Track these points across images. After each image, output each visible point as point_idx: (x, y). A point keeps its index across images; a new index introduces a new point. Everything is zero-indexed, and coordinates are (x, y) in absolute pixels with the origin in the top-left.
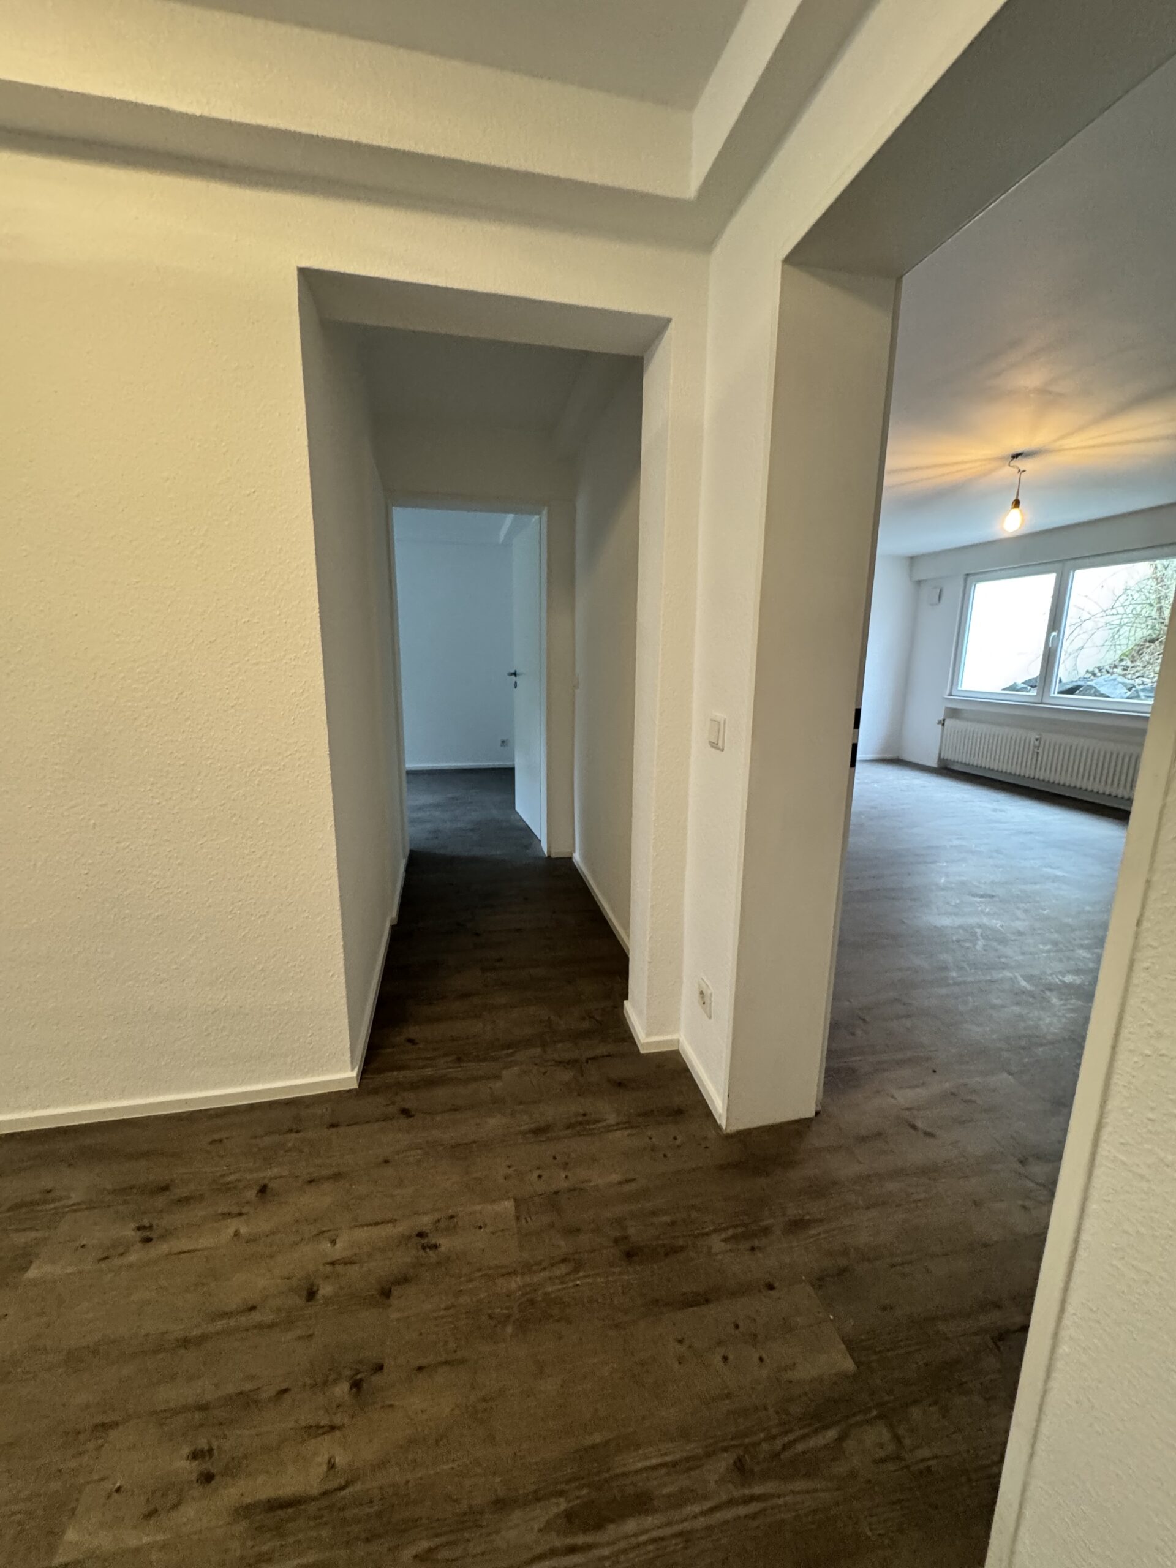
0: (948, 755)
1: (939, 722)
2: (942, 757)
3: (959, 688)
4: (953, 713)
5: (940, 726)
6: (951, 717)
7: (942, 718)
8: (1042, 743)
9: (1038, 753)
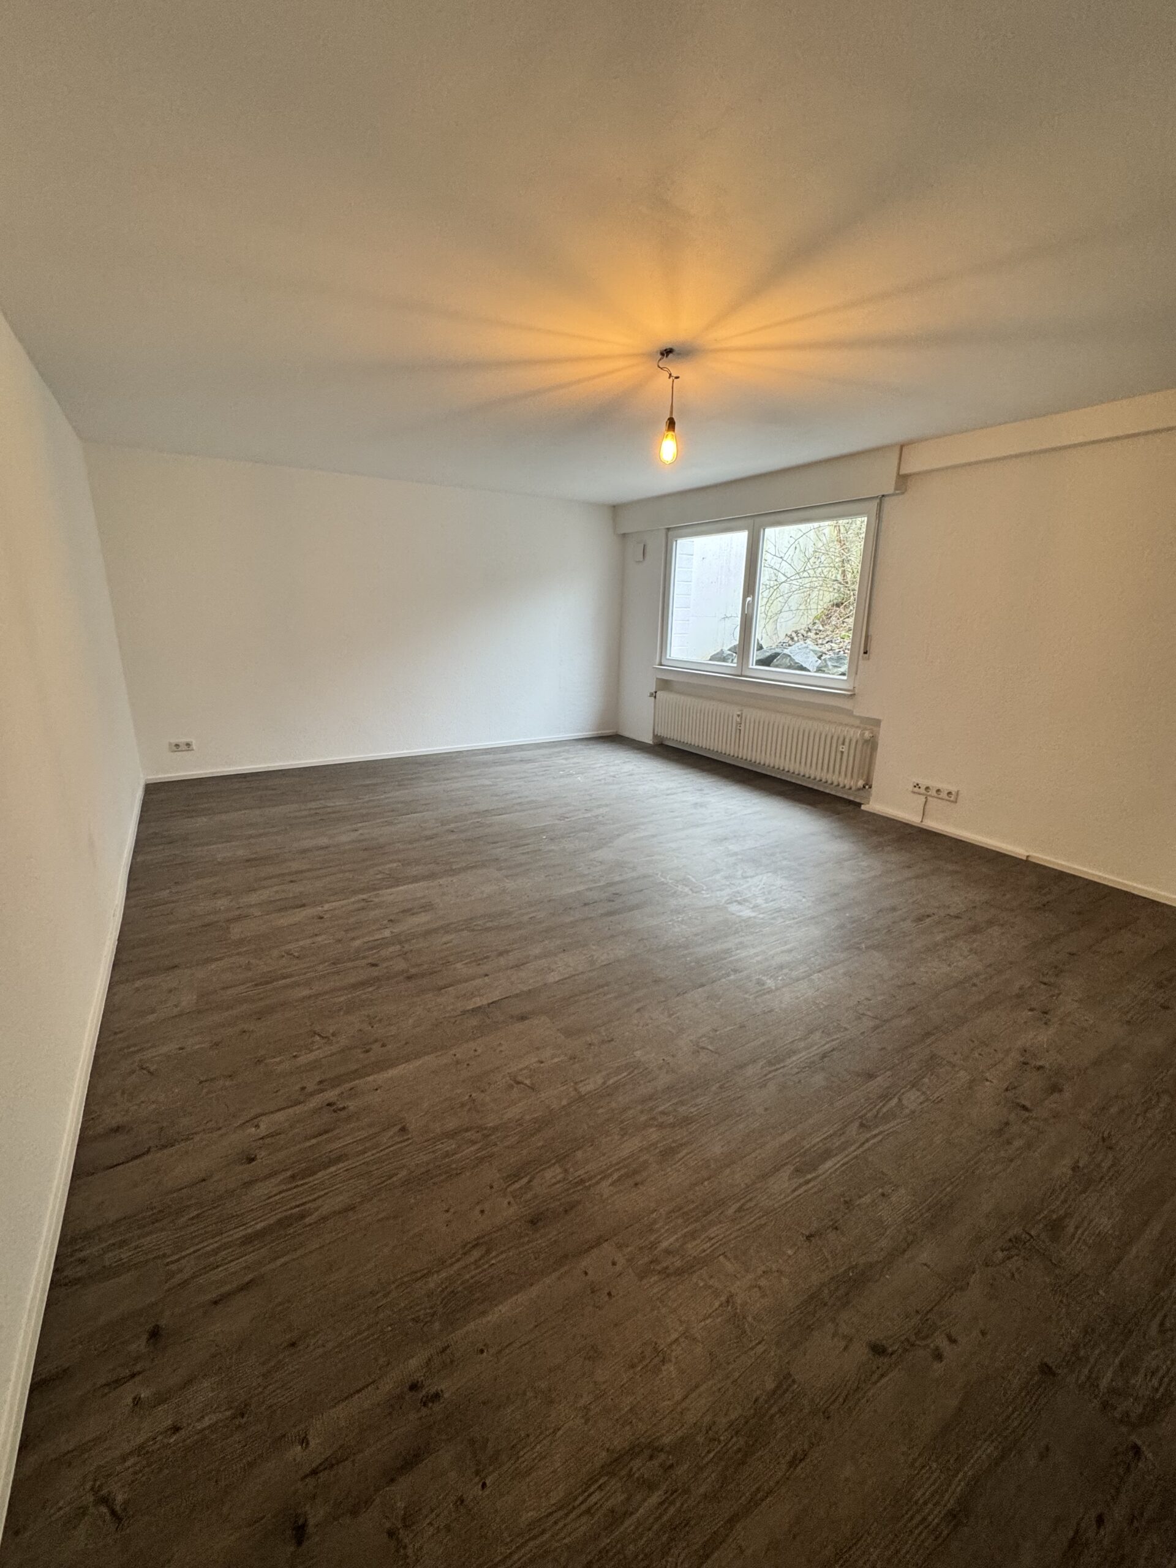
0: (662, 732)
1: (651, 695)
2: (656, 733)
3: (668, 657)
4: (665, 685)
5: (653, 698)
6: (662, 689)
7: (653, 691)
8: (744, 718)
9: (740, 730)
